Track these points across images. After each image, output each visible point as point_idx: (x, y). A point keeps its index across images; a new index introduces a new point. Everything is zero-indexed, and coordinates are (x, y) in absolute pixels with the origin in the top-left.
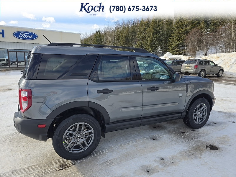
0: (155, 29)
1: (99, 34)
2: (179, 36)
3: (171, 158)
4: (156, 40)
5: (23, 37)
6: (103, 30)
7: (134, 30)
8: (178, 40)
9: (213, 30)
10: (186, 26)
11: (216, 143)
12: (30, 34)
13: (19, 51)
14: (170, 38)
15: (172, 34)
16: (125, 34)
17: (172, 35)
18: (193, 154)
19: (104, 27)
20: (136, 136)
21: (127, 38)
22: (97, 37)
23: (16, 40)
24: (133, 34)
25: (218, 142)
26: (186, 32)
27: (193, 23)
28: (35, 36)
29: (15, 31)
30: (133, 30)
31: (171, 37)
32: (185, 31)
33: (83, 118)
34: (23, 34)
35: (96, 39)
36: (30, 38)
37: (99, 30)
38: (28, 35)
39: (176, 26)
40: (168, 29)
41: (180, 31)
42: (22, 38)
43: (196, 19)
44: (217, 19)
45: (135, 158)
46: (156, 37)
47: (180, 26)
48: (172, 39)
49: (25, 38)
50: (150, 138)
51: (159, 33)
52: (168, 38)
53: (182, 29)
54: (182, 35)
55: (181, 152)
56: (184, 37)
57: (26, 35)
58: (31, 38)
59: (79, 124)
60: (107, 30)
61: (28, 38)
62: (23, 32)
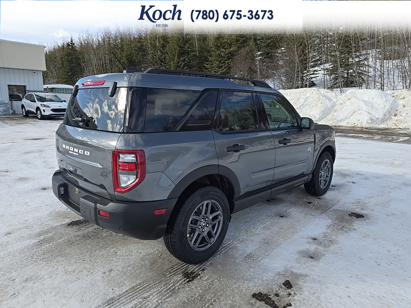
0: (181, 47)
1: (72, 47)
2: (220, 61)
3: (324, 236)
4: (185, 66)
6: (78, 40)
7: (142, 46)
8: (220, 67)
9: (268, 53)
10: (230, 45)
11: (356, 209)
14: (207, 63)
15: (209, 57)
16: (126, 51)
17: (210, 59)
18: (343, 227)
19: (78, 36)
20: (255, 216)
21: (132, 60)
22: (68, 55)
24: (140, 53)
25: (356, 208)
26: (231, 56)
27: (238, 41)
30: (139, 44)
31: (207, 61)
32: (229, 53)
33: (212, 192)
35: (66, 57)
37: (72, 41)
39: (215, 44)
40: (201, 48)
41: (222, 54)
43: (241, 35)
44: (271, 38)
45: (280, 244)
46: (184, 60)
47: (221, 44)
48: (209, 65)
50: (276, 216)
51: (188, 53)
52: (203, 63)
53: (224, 50)
54: (226, 60)
55: (328, 227)
56: (228, 63)
59: (206, 202)
60: (86, 42)
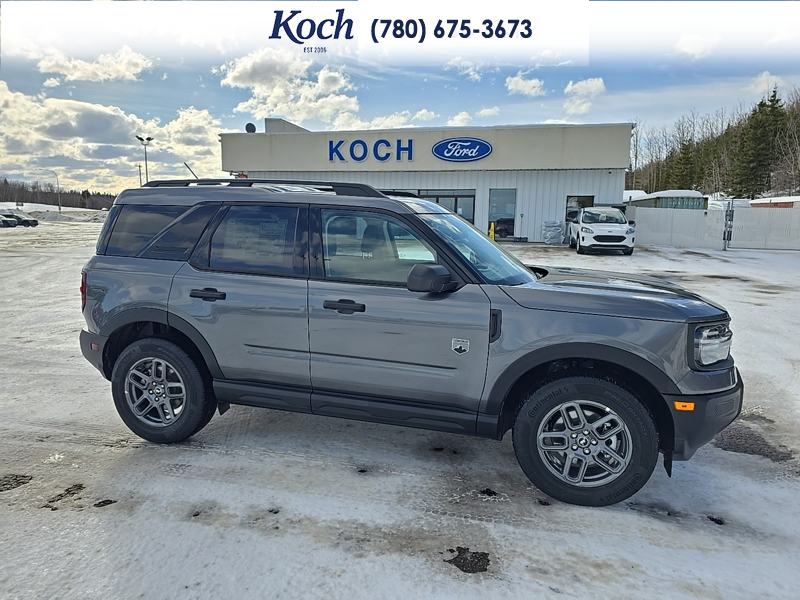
5: (456, 154)
12: (473, 144)
13: (446, 193)
23: (438, 164)
28: (484, 150)
29: (438, 139)
33: (159, 349)
34: (455, 145)
36: (472, 157)
38: (466, 147)
42: (452, 156)
49: (460, 157)
57: (462, 147)
58: (473, 154)
59: (154, 360)
61: (466, 156)
62: (454, 142)
